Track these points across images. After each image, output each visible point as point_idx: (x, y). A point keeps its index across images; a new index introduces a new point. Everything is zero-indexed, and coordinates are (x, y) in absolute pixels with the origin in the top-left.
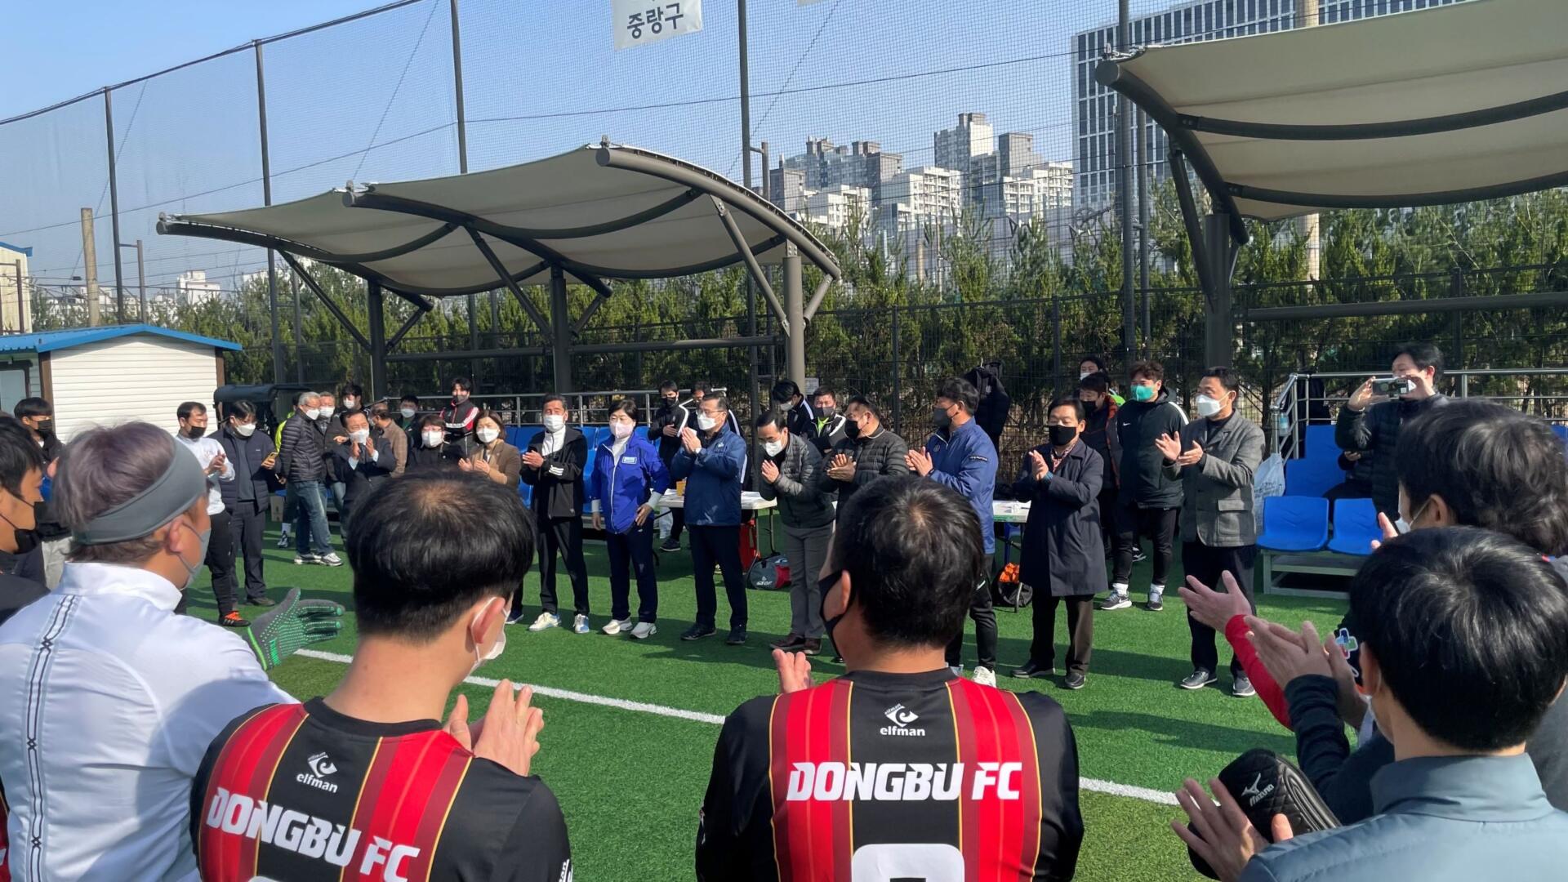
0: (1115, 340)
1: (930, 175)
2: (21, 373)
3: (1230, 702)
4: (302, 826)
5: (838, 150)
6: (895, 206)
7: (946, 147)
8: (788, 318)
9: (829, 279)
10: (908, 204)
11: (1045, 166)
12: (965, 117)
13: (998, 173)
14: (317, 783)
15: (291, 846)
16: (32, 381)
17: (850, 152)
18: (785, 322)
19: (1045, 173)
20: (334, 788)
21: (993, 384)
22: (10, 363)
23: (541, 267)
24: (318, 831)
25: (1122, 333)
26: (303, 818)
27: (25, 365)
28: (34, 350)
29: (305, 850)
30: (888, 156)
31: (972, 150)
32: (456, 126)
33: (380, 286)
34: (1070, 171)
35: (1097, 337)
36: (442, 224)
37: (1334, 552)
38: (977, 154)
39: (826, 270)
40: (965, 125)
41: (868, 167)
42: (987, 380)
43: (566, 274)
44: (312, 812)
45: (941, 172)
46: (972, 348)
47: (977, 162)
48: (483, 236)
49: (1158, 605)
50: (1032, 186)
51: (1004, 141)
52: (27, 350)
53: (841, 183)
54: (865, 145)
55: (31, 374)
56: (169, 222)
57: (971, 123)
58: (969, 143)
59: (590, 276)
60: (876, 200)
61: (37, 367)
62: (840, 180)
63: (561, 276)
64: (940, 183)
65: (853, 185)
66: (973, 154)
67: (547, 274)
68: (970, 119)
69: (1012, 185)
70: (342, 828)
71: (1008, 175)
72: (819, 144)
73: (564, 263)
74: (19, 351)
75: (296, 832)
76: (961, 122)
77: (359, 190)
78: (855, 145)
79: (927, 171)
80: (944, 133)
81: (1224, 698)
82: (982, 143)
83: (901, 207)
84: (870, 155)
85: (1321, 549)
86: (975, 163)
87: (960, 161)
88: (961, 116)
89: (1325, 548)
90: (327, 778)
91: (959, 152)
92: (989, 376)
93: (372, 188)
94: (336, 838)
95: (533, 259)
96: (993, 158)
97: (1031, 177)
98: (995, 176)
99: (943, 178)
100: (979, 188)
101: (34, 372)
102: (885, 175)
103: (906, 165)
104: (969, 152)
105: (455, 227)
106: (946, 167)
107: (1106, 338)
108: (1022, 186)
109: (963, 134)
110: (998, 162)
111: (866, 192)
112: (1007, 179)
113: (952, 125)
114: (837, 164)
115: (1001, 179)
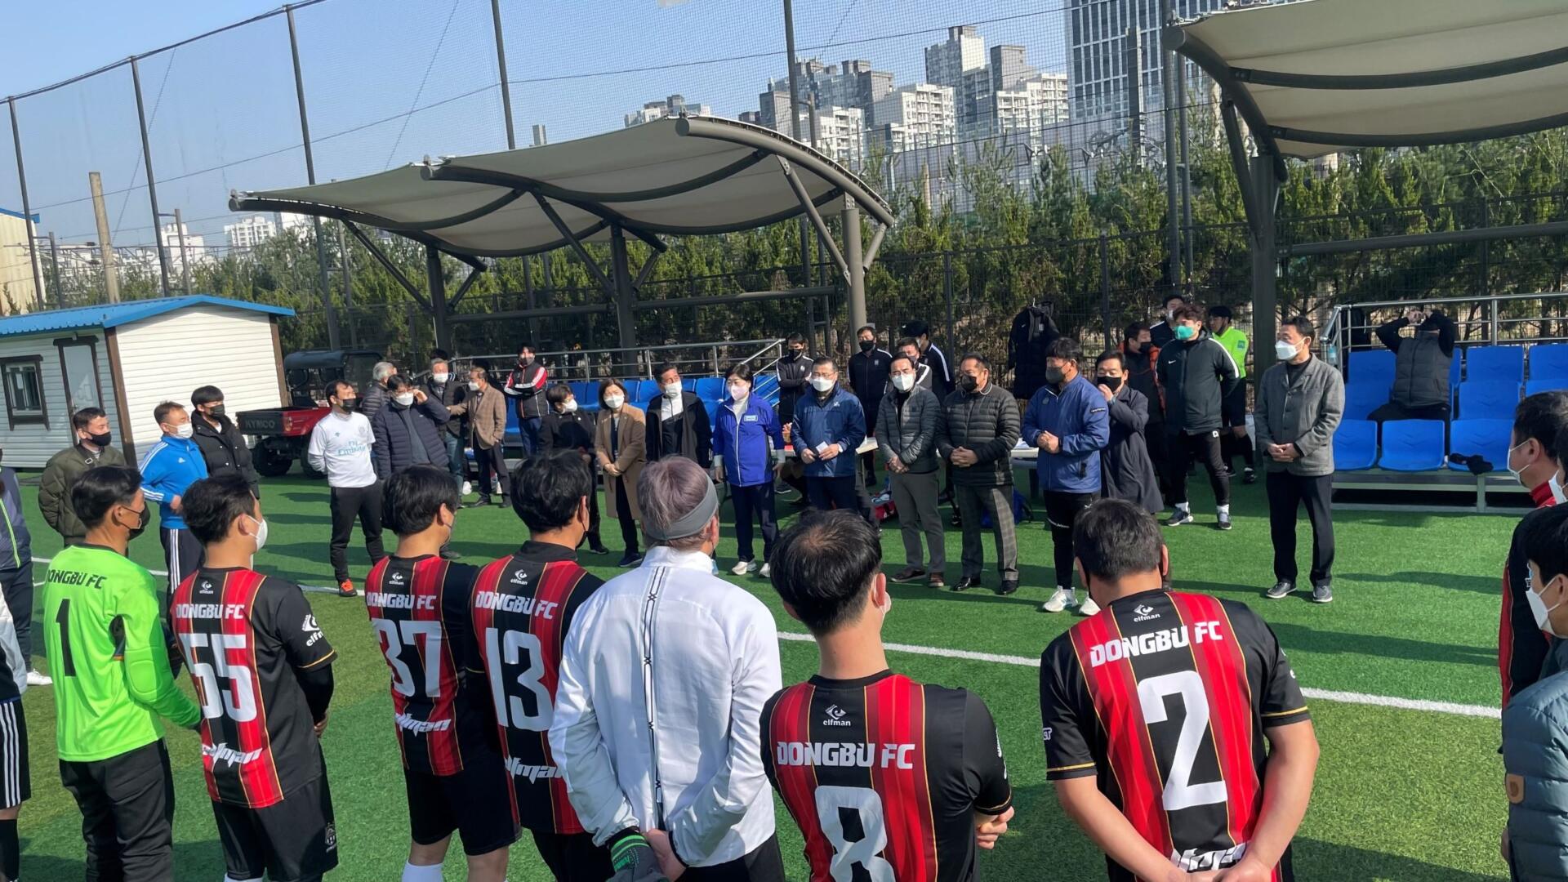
0: (1158, 273)
1: (923, 93)
2: (86, 349)
3: (1313, 608)
4: (837, 750)
5: (827, 70)
6: (888, 127)
7: (937, 62)
8: (849, 269)
9: (883, 227)
10: (901, 124)
11: (1038, 79)
12: (956, 31)
13: (991, 88)
14: (837, 723)
15: (834, 763)
16: (99, 356)
17: (840, 71)
18: (847, 274)
19: (1037, 86)
20: (849, 723)
21: (1045, 322)
22: (75, 338)
23: (601, 226)
24: (848, 750)
25: (1165, 267)
26: (836, 745)
27: (90, 341)
28: (100, 326)
29: (843, 763)
30: (881, 75)
31: (964, 64)
32: (500, 87)
33: (437, 249)
34: (1064, 82)
35: (1139, 272)
36: (509, 190)
37: (1384, 469)
38: (970, 68)
39: (880, 219)
40: (956, 39)
41: (860, 87)
42: (1039, 319)
43: (625, 233)
44: (840, 740)
45: (933, 88)
46: (1020, 286)
47: (969, 76)
48: (548, 200)
49: (1227, 525)
50: (1026, 99)
51: (996, 53)
52: (93, 326)
53: (832, 104)
54: (855, 63)
55: (97, 349)
56: (240, 199)
57: (962, 36)
58: (960, 56)
59: (647, 233)
60: (869, 119)
61: (104, 342)
62: (831, 102)
63: (620, 234)
64: (933, 100)
65: (846, 106)
66: (965, 69)
67: (607, 233)
68: (960, 33)
69: (1006, 100)
70: (862, 745)
71: (1001, 89)
72: (808, 65)
73: (623, 222)
74: (85, 327)
75: (834, 754)
76: (952, 35)
77: (435, 162)
78: (845, 64)
79: (919, 89)
80: (935, 47)
81: (1306, 605)
82: (974, 56)
83: (894, 127)
84: (860, 74)
85: (1372, 467)
86: (968, 78)
87: (952, 76)
88: (951, 29)
89: (1376, 465)
90: (841, 719)
91: (951, 67)
92: (1042, 315)
93: (448, 161)
94: (860, 752)
95: (593, 219)
96: (986, 72)
97: (1024, 89)
98: (987, 91)
99: (936, 95)
100: (972, 104)
101: (101, 347)
102: (877, 94)
103: (897, 83)
104: (961, 67)
105: (522, 193)
106: (938, 82)
107: (1148, 273)
108: (1016, 99)
109: (954, 48)
110: (991, 76)
111: (858, 113)
112: (1000, 94)
113: (942, 39)
114: (827, 84)
115: (995, 94)
